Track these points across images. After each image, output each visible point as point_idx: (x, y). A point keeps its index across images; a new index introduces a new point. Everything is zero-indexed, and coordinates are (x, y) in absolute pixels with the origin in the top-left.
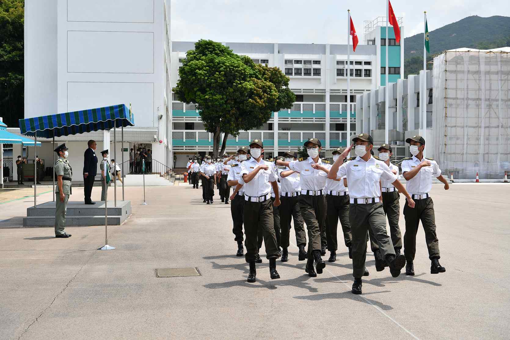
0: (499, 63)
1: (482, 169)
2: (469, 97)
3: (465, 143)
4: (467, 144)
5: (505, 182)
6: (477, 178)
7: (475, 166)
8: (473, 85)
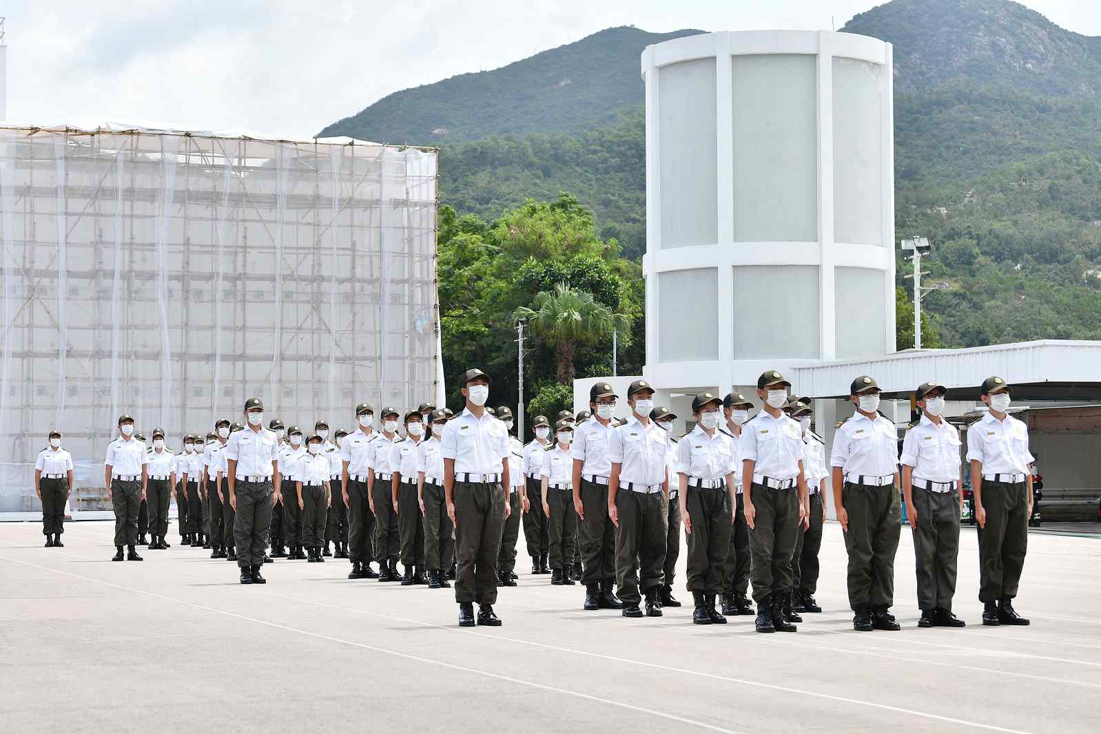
0: (61, 164)
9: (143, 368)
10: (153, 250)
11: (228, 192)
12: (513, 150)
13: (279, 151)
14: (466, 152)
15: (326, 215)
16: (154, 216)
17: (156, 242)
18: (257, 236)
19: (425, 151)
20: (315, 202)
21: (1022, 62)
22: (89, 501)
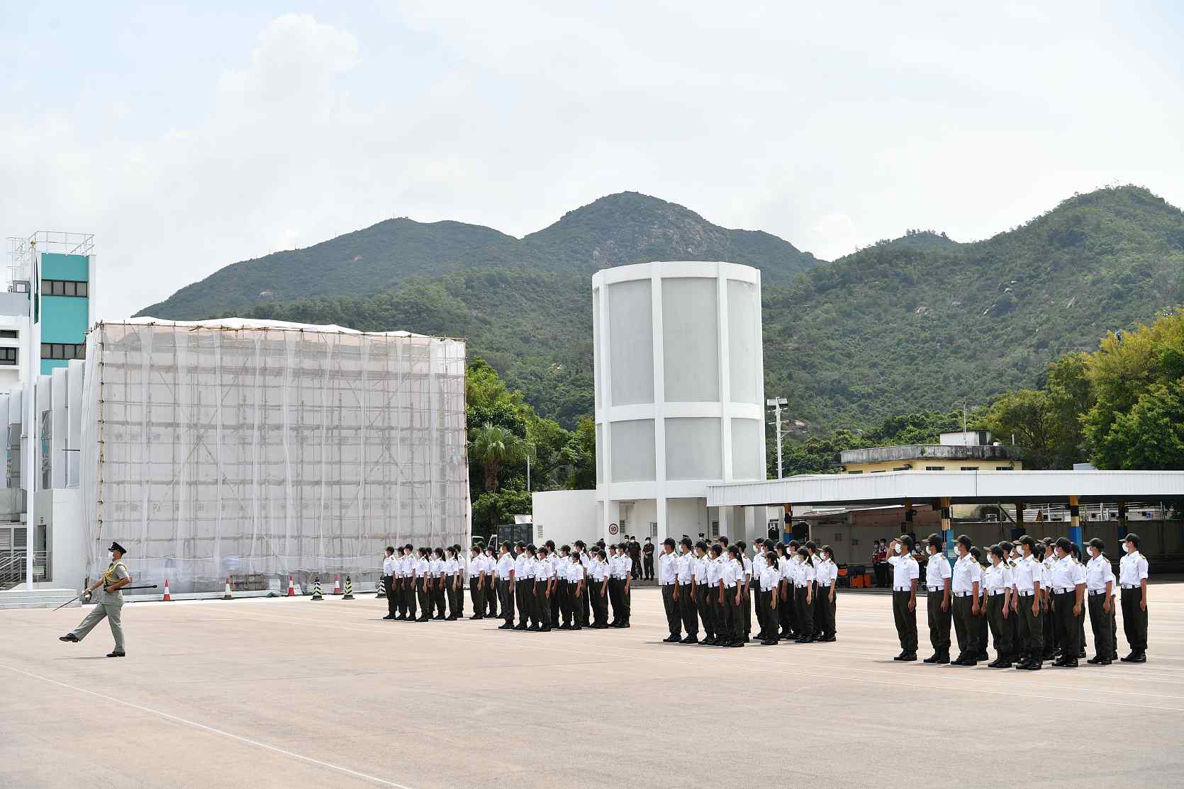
0: (218, 351)
1: (181, 572)
2: (154, 420)
3: (145, 516)
4: (148, 519)
5: (228, 597)
6: (167, 591)
7: (166, 566)
8: (162, 395)
9: (274, 491)
10: (279, 409)
11: (329, 369)
12: (327, 308)
13: (362, 341)
14: (292, 309)
15: (392, 384)
16: (279, 387)
17: (281, 404)
18: (348, 399)
19: (455, 340)
20: (385, 376)
21: (685, 248)
22: (237, 584)
